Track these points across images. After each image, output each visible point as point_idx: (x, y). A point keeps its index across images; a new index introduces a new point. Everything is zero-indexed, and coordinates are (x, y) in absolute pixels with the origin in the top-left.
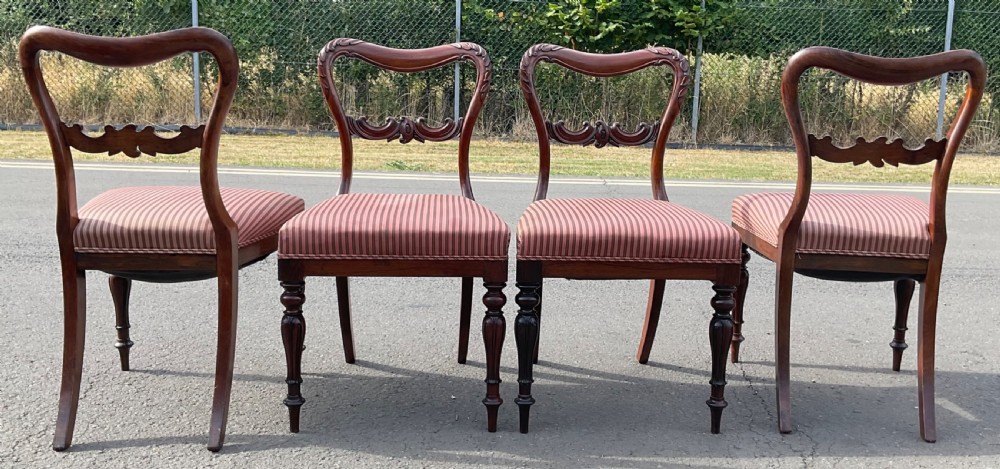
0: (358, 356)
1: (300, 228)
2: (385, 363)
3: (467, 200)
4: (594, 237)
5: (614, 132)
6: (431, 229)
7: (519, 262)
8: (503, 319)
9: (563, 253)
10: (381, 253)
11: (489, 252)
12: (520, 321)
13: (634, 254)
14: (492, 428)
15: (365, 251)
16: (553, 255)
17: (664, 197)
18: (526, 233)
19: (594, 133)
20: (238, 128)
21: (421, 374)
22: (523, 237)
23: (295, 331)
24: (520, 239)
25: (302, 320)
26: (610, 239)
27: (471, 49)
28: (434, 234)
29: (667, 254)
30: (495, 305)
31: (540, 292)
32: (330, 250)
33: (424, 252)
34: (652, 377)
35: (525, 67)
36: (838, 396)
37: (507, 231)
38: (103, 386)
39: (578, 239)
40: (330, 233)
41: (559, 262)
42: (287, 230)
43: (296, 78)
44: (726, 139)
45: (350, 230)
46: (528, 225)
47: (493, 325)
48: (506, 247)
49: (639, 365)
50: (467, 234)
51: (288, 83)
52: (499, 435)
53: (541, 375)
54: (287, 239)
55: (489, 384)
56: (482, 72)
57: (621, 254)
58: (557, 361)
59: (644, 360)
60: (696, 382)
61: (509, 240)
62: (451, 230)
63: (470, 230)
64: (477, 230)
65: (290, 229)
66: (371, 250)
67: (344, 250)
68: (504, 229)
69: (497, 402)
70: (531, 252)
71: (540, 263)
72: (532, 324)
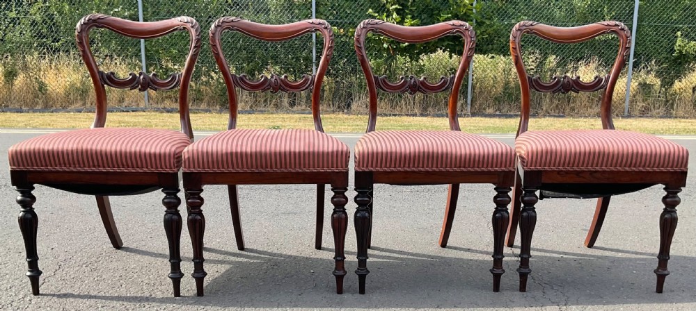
0: (247, 245)
1: (198, 150)
2: (265, 250)
3: (319, 132)
4: (410, 153)
5: (422, 83)
7: (357, 173)
8: (346, 214)
9: (388, 165)
10: (257, 167)
11: (335, 165)
12: (358, 215)
13: (439, 166)
14: (340, 291)
15: (245, 166)
16: (381, 167)
17: (457, 130)
18: (361, 151)
19: (408, 84)
20: (172, 109)
21: (290, 256)
22: (359, 155)
23: (198, 224)
24: (357, 156)
25: (202, 216)
26: (422, 155)
27: (320, 24)
28: (295, 153)
29: (462, 165)
30: (340, 204)
31: (371, 194)
32: (221, 166)
33: (288, 166)
34: (450, 256)
35: (359, 36)
36: (580, 265)
37: (347, 150)
38: (68, 268)
39: (398, 155)
40: (219, 153)
41: (385, 172)
42: (188, 151)
43: (209, 75)
44: (490, 111)
45: (234, 151)
46: (362, 145)
47: (339, 218)
48: (347, 162)
49: (441, 248)
51: (204, 79)
52: (345, 296)
53: (374, 256)
54: (189, 158)
55: (337, 260)
56: (328, 40)
57: (430, 166)
58: (384, 247)
59: (444, 245)
60: (481, 259)
61: (349, 157)
62: (307, 150)
63: (321, 150)
64: (326, 150)
65: (190, 151)
66: (250, 166)
67: (230, 166)
68: (345, 149)
69: (343, 273)
70: (365, 166)
71: (371, 173)
72: (367, 217)
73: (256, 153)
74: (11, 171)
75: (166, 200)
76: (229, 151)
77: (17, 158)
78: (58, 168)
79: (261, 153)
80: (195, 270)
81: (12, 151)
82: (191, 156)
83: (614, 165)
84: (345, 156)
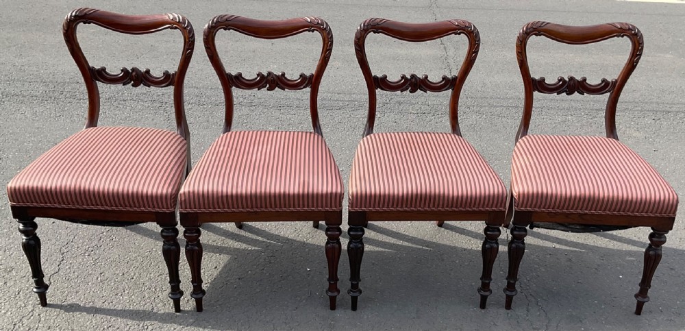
1: (194, 192)
3: (317, 135)
6: (287, 192)
7: (350, 212)
8: (340, 244)
9: (381, 206)
10: (252, 208)
11: (329, 206)
12: (351, 246)
13: (431, 206)
14: (333, 307)
15: (241, 207)
16: (374, 207)
18: (355, 193)
19: (409, 83)
22: (353, 196)
24: (350, 197)
25: (200, 247)
28: (289, 195)
29: (454, 205)
30: (333, 236)
32: (216, 207)
33: (283, 206)
37: (341, 192)
39: (391, 198)
41: (378, 212)
42: (184, 193)
45: (229, 193)
47: (333, 247)
48: (341, 202)
50: (313, 194)
52: (338, 313)
54: (185, 200)
55: (330, 283)
57: (422, 206)
59: (440, 225)
61: (343, 198)
62: (301, 191)
65: (187, 192)
66: (245, 207)
67: (226, 206)
68: (339, 191)
69: (336, 294)
70: (359, 206)
71: (364, 212)
72: (359, 248)
73: (251, 195)
74: (11, 206)
75: (164, 234)
77: (15, 195)
78: (57, 205)
80: (194, 290)
81: (11, 188)
82: (187, 197)
83: (603, 209)
84: (338, 198)
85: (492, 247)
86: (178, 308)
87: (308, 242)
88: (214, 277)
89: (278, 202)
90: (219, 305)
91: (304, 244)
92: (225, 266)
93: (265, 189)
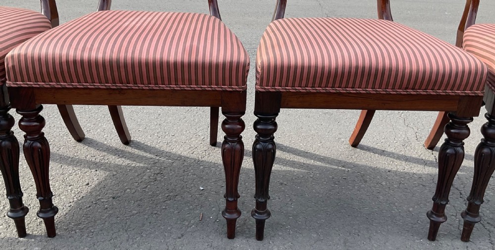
3: (213, 18)
4: (337, 69)
7: (258, 93)
8: (242, 144)
9: (304, 84)
10: (114, 82)
11: (227, 82)
12: (258, 146)
13: (377, 87)
14: (231, 235)
15: (96, 80)
16: (293, 86)
17: (389, 18)
18: (266, 64)
22: (262, 68)
24: (259, 70)
26: (353, 70)
28: (168, 63)
29: (411, 86)
30: (233, 131)
32: (60, 79)
33: (159, 81)
34: (363, 162)
37: (245, 61)
39: (319, 70)
40: (57, 61)
41: (298, 93)
42: (12, 57)
46: (267, 53)
47: (232, 150)
48: (244, 78)
49: (351, 148)
52: (237, 241)
54: (13, 67)
55: (227, 200)
57: (364, 85)
59: (355, 144)
61: (248, 71)
62: (186, 60)
63: (207, 60)
64: (214, 60)
65: (16, 57)
66: (103, 79)
67: (75, 79)
68: (242, 59)
69: (235, 216)
70: (271, 83)
71: (279, 93)
72: (269, 150)
73: (111, 62)
76: (71, 58)
79: (118, 62)
80: (41, 208)
82: (16, 63)
84: (241, 70)
85: (456, 153)
86: (22, 232)
87: (203, 159)
88: (82, 195)
89: (152, 74)
90: (80, 229)
91: (198, 162)
92: (99, 184)
93: (133, 52)
